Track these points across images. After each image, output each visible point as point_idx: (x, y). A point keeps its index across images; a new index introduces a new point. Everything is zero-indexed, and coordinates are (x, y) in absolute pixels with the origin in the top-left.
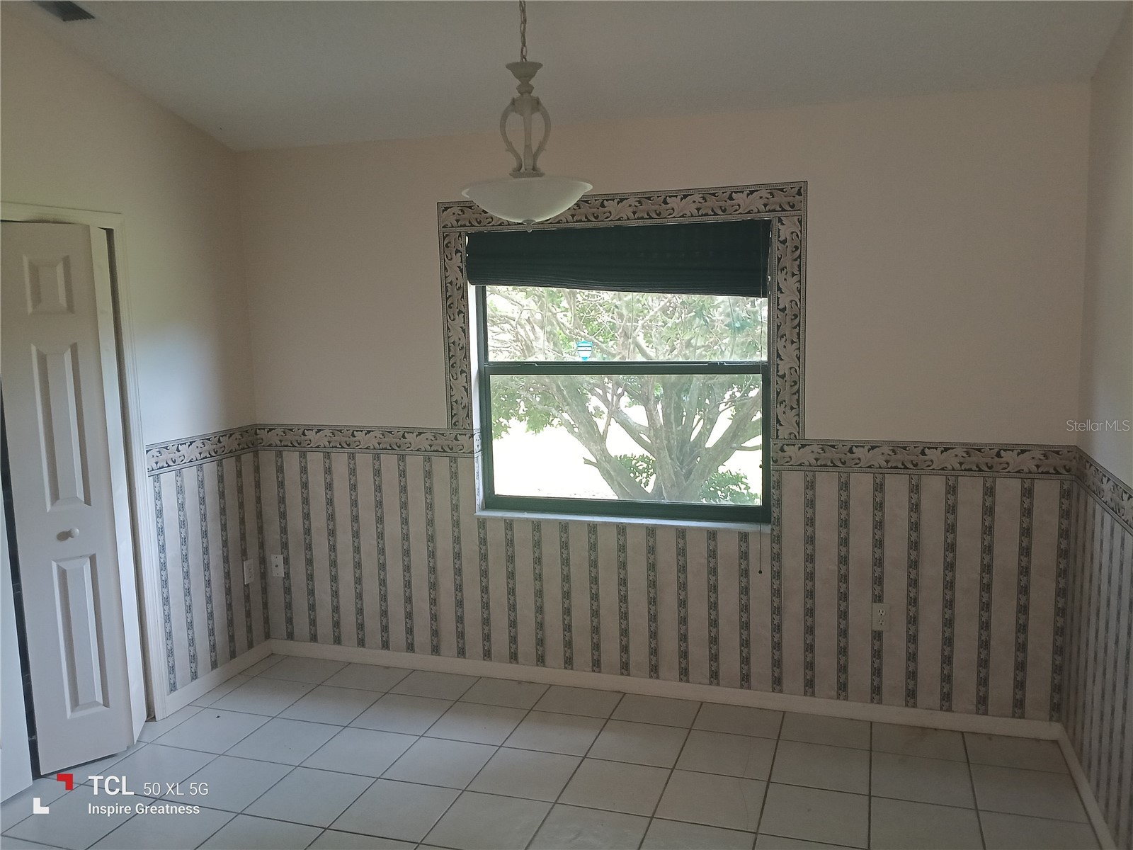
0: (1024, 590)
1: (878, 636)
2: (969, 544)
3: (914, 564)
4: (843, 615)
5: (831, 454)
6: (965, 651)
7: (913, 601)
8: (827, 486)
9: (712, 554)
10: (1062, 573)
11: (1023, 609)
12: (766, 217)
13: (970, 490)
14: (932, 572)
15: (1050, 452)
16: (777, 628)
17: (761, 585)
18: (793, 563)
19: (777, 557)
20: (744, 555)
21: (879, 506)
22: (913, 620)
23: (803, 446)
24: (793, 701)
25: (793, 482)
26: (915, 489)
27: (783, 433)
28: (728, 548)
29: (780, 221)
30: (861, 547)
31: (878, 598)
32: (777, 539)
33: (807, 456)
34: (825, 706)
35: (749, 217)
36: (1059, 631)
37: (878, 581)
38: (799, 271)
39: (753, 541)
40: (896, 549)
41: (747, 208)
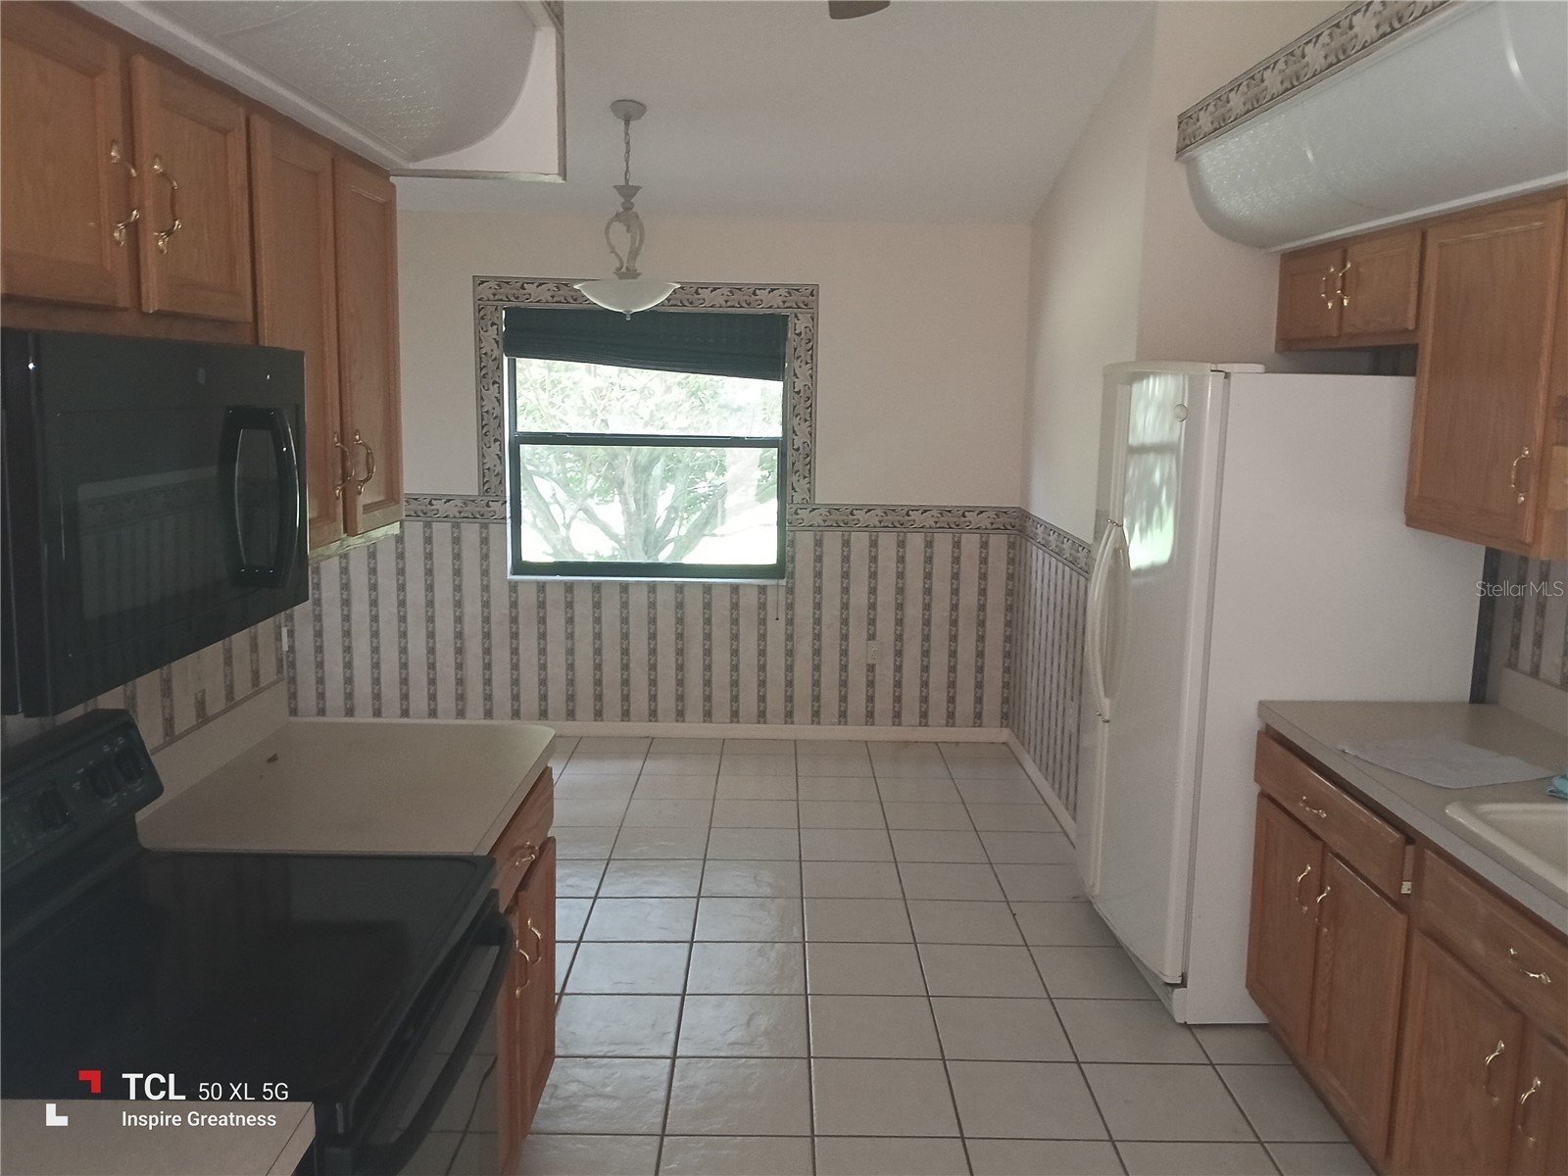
0: (982, 623)
1: (871, 668)
2: (941, 588)
3: (900, 607)
4: (844, 653)
5: (836, 516)
6: (938, 676)
7: (899, 638)
8: (833, 543)
9: (735, 606)
10: (1009, 608)
11: (981, 639)
12: (784, 312)
13: (943, 543)
14: (914, 612)
15: (1001, 512)
16: (790, 668)
17: (776, 630)
18: (804, 610)
19: (790, 606)
20: (763, 606)
21: (874, 559)
22: (899, 653)
23: (814, 510)
24: (803, 730)
25: (805, 540)
26: (902, 544)
27: (797, 498)
28: (749, 600)
29: (796, 316)
30: (859, 597)
31: (872, 637)
32: (790, 591)
33: (816, 518)
34: (828, 732)
35: (770, 311)
36: (1007, 655)
37: (872, 622)
38: (812, 361)
39: (770, 593)
40: (886, 596)
41: (767, 304)
